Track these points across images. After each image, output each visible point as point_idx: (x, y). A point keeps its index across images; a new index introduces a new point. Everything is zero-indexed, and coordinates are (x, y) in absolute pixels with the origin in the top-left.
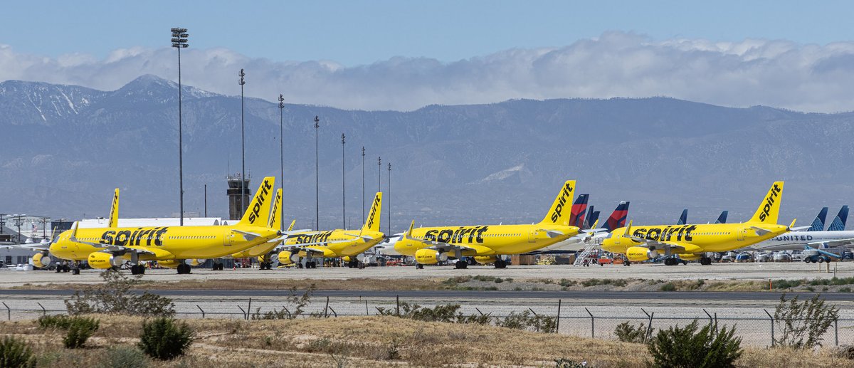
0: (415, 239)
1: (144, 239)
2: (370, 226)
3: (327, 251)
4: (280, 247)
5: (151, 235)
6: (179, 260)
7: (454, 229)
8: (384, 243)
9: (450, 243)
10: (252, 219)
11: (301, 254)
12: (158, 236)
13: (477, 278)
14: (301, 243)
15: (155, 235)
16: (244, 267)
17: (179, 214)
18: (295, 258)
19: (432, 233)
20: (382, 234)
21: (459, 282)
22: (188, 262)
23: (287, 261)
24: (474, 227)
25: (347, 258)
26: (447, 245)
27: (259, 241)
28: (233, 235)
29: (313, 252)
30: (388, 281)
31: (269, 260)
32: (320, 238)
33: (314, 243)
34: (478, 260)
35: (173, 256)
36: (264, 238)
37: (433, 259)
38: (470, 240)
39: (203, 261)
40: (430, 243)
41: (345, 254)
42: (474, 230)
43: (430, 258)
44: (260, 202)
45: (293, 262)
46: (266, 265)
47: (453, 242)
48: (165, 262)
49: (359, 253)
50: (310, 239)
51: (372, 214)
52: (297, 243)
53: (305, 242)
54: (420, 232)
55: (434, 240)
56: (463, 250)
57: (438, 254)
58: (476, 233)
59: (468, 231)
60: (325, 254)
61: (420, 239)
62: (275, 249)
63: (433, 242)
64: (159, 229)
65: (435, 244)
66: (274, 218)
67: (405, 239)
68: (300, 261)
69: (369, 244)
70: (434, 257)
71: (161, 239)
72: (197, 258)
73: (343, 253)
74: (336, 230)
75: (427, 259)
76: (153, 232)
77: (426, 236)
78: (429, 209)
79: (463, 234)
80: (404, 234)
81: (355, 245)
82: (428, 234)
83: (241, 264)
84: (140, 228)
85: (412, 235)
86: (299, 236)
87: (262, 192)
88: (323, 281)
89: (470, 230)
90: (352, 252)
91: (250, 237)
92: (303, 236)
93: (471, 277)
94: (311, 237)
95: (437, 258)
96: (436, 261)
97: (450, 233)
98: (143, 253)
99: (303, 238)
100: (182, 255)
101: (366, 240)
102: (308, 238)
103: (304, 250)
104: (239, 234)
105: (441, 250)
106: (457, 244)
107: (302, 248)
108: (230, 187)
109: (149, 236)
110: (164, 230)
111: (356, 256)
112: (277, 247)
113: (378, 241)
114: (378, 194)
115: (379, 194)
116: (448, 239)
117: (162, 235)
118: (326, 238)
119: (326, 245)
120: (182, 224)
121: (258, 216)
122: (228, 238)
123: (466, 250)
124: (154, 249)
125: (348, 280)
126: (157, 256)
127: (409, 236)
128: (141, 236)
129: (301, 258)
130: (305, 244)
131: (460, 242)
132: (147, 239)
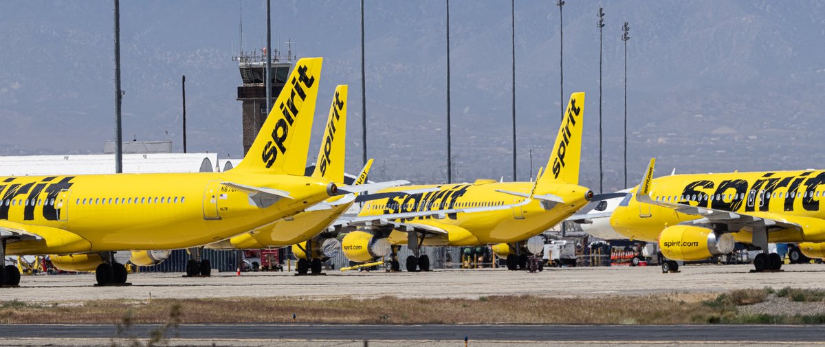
0: (658, 203)
1: (17, 206)
2: (556, 171)
3: (455, 232)
4: (342, 221)
5: (34, 195)
6: (99, 253)
7: (751, 178)
8: (594, 212)
9: (742, 211)
10: (269, 158)
11: (396, 237)
12: (52, 197)
13: (784, 293)
14: (396, 212)
15: (43, 195)
16: (266, 269)
17: (113, 145)
18: (382, 248)
19: (699, 188)
20: (584, 191)
21: (741, 304)
22: (121, 258)
23: (363, 254)
24: (797, 174)
25: (503, 247)
26: (733, 215)
27: (285, 208)
28: (225, 195)
29: (424, 233)
30: (575, 303)
31: (319, 253)
32: (439, 201)
33: (425, 213)
34: (808, 250)
35: (86, 245)
36: (298, 201)
37: (702, 250)
38: (789, 204)
39: (164, 255)
40: (694, 211)
41: (498, 237)
42: (799, 181)
43: (693, 248)
44: (289, 118)
45: (376, 258)
46: (313, 264)
47: (748, 209)
48: (67, 258)
49: (532, 235)
50: (417, 202)
51: (562, 144)
52: (387, 212)
53: (403, 211)
54: (670, 186)
55: (703, 204)
56: (772, 227)
57: (712, 236)
58: (802, 188)
59: (784, 183)
60: (451, 238)
61: (671, 201)
62: (332, 228)
63: (701, 210)
64: (53, 182)
65: (704, 215)
66: (327, 154)
67: (633, 202)
68: (393, 255)
69: (554, 214)
70: (703, 243)
71: (57, 204)
72: (148, 248)
73: (494, 235)
74: (478, 182)
75: (687, 248)
76: (40, 187)
77: (685, 195)
78: (733, 131)
79: (771, 191)
80: (632, 191)
81: (522, 217)
82: (689, 191)
83: (259, 261)
84: (10, 180)
85: (650, 193)
86: (391, 195)
87: (293, 94)
88: (422, 301)
89: (787, 180)
90: (515, 234)
91: (263, 199)
92: (401, 195)
93: (771, 291)
94: (417, 197)
95: (711, 245)
96: (708, 254)
97: (741, 187)
98: (15, 237)
99: (401, 201)
100: (106, 242)
101: (549, 205)
102: (412, 201)
103: (402, 229)
104: (238, 193)
105: (720, 228)
106: (757, 214)
107: (397, 224)
108: (245, 82)
109: (30, 199)
110: (66, 183)
111: (524, 241)
112: (337, 222)
113: (574, 208)
114: (574, 96)
115: (579, 97)
116: (737, 201)
117: (62, 195)
118: (453, 201)
119: (453, 216)
120: (120, 170)
121: (283, 150)
122: (213, 201)
123: (779, 227)
124: (40, 229)
125: (483, 299)
126: (49, 243)
127: (643, 196)
128: (11, 197)
129: (395, 248)
130: (405, 215)
131: (765, 207)
132: (24, 204)
